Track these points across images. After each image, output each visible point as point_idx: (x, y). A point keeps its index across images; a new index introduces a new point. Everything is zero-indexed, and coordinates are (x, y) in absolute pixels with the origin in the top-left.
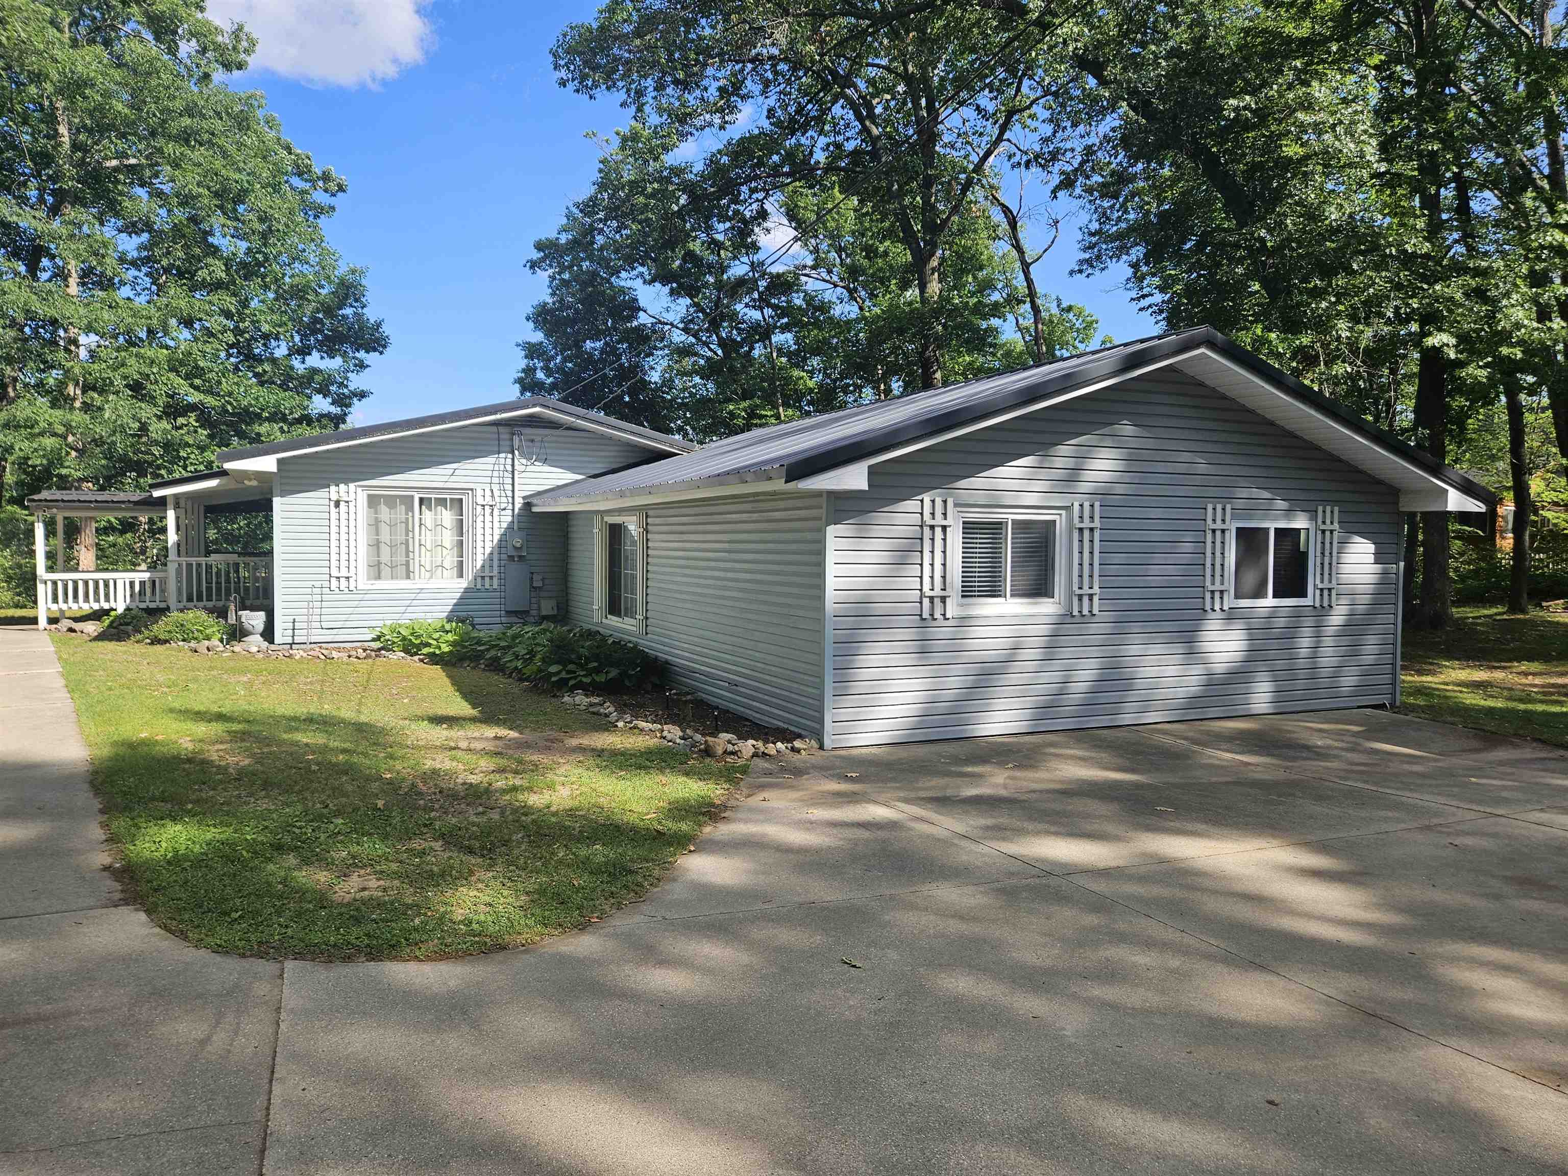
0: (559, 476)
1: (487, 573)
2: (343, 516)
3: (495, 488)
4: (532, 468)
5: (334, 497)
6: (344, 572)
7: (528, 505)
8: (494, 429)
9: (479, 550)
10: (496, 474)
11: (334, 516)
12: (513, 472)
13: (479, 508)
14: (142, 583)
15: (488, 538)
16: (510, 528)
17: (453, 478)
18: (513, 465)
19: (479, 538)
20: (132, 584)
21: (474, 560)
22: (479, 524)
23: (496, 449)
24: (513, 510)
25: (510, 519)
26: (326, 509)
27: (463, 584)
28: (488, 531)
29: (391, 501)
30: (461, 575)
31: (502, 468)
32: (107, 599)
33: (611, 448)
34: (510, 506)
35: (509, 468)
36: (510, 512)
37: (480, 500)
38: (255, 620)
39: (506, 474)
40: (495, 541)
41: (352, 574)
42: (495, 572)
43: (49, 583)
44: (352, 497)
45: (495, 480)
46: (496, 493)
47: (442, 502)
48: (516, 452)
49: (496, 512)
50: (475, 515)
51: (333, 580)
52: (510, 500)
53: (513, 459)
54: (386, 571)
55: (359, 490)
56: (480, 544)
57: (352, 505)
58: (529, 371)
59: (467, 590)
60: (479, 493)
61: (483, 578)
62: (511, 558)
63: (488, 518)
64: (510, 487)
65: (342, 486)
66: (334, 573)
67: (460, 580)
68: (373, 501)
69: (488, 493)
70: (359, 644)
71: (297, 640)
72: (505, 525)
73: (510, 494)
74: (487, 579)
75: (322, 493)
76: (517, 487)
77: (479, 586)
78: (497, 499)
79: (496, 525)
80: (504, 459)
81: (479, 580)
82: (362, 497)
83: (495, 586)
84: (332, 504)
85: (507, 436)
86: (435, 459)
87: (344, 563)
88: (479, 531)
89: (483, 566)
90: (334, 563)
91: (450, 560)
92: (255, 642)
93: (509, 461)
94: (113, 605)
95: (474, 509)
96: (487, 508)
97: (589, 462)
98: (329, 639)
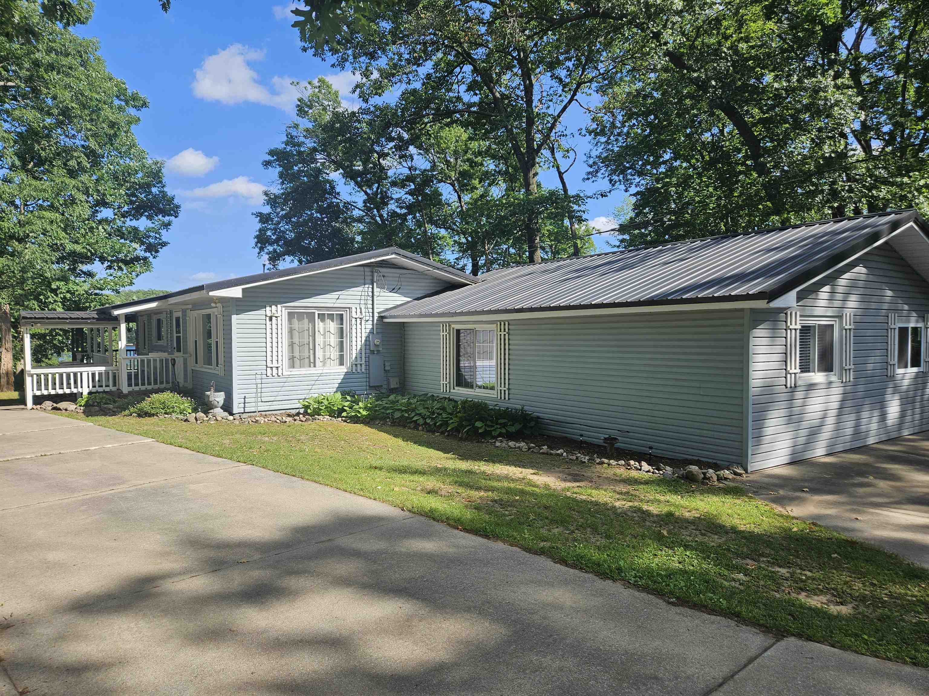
0: (398, 299)
1: (359, 362)
2: (274, 327)
3: (363, 307)
4: (382, 294)
5: (269, 314)
6: (275, 364)
7: (381, 318)
8: (362, 269)
9: (354, 347)
10: (363, 298)
11: (269, 326)
12: (373, 296)
13: (354, 320)
14: (100, 374)
15: (359, 339)
16: (371, 332)
17: (338, 301)
18: (373, 292)
19: (354, 339)
20: (93, 375)
21: (351, 354)
22: (354, 331)
23: (363, 281)
24: (373, 321)
25: (371, 327)
26: (264, 322)
27: (344, 369)
28: (359, 335)
29: (300, 316)
30: (341, 363)
31: (366, 294)
32: (76, 387)
33: (428, 281)
34: (371, 319)
35: (370, 294)
36: (371, 322)
37: (354, 315)
38: (219, 398)
39: (369, 298)
40: (363, 341)
41: (280, 365)
42: (363, 362)
43: (35, 376)
44: (279, 314)
45: (362, 302)
46: (363, 310)
47: (331, 317)
48: (375, 284)
49: (363, 322)
50: (351, 325)
51: (269, 369)
52: (371, 314)
53: (373, 288)
54: (297, 362)
55: (283, 309)
56: (354, 343)
57: (279, 319)
58: (262, 231)
59: (347, 374)
60: (354, 310)
61: (356, 365)
62: (372, 352)
63: (359, 326)
64: (371, 306)
65: (274, 307)
66: (269, 365)
67: (342, 367)
68: (291, 316)
69: (359, 310)
70: (284, 411)
71: (247, 410)
72: (368, 331)
73: (371, 310)
74: (359, 366)
75: (262, 312)
76: (375, 306)
77: (354, 371)
78: (364, 314)
79: (363, 330)
80: (367, 288)
81: (354, 366)
82: (285, 313)
83: (363, 371)
84: (268, 318)
85: (370, 274)
86: (330, 288)
87: (275, 358)
88: (354, 335)
89: (356, 358)
90: (269, 358)
91: (334, 354)
92: (219, 412)
93: (370, 290)
94: (80, 390)
95: (351, 321)
96: (358, 320)
97: (415, 290)
98: (266, 408)
